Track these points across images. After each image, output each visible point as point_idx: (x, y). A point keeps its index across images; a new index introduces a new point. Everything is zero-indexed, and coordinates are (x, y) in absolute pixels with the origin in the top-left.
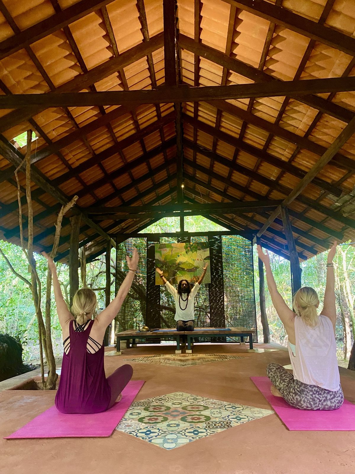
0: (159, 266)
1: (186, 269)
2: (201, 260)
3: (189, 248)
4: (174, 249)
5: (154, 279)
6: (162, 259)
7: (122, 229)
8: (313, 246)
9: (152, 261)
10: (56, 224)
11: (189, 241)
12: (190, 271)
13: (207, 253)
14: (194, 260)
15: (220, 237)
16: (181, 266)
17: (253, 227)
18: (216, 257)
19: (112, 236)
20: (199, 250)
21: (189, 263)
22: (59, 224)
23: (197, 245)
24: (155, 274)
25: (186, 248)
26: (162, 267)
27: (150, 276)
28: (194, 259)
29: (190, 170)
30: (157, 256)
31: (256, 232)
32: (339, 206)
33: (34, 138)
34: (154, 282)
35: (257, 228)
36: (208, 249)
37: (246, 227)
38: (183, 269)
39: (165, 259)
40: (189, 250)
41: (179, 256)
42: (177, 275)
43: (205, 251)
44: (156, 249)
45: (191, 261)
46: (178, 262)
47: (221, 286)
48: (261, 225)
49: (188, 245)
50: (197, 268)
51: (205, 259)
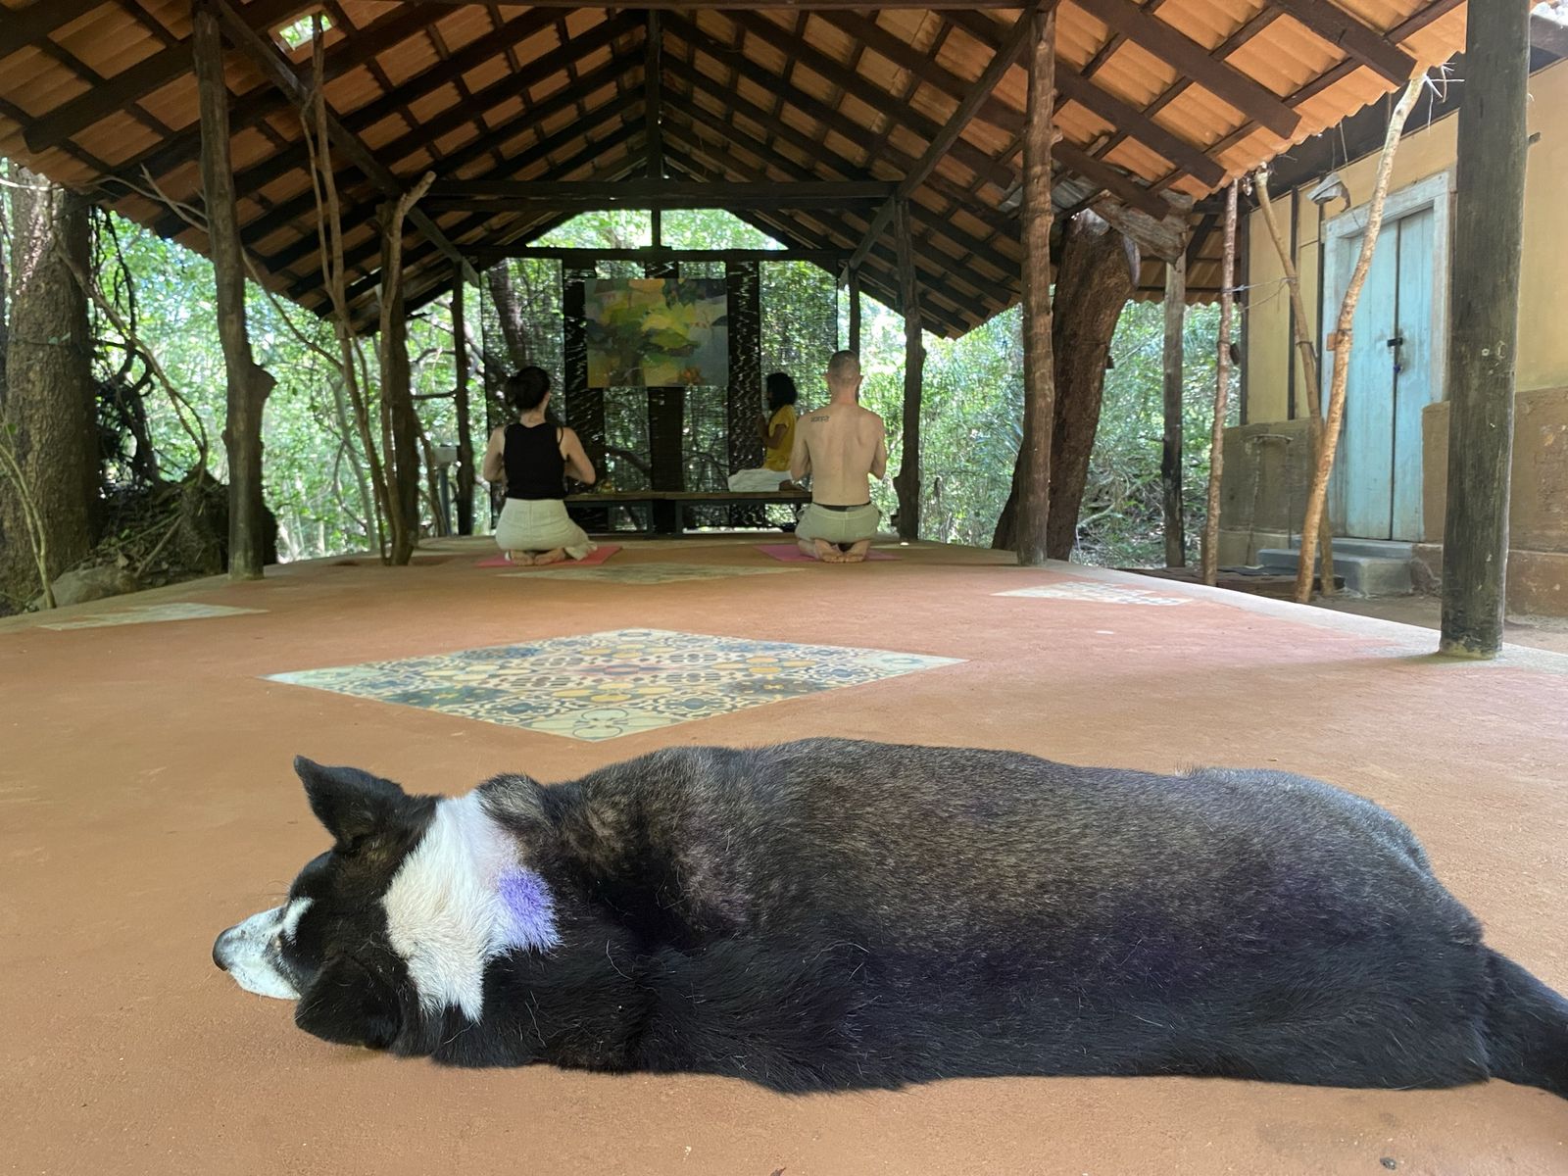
0: (597, 337)
1: (666, 349)
2: (705, 326)
3: (674, 293)
4: (635, 294)
5: (585, 372)
6: (604, 319)
7: (492, 231)
8: (979, 299)
9: (575, 325)
10: (392, 235)
11: (674, 274)
12: (675, 353)
13: (721, 308)
14: (687, 326)
15: (756, 266)
16: (654, 340)
17: (840, 240)
18: (746, 318)
19: (464, 249)
20: (702, 298)
21: (677, 334)
22: (398, 234)
23: (694, 285)
24: (585, 357)
25: (667, 292)
26: (604, 341)
27: (575, 363)
28: (688, 322)
29: (680, 83)
30: (590, 310)
31: (850, 253)
32: (1014, 209)
33: (326, 23)
34: (584, 382)
35: (848, 243)
36: (725, 297)
37: (823, 241)
38: (659, 349)
39: (613, 319)
40: (673, 299)
41: (647, 313)
42: (644, 364)
43: (715, 303)
44: (588, 291)
45: (680, 329)
46: (645, 328)
47: (754, 394)
48: (856, 236)
49: (673, 286)
50: (694, 346)
51: (715, 324)
